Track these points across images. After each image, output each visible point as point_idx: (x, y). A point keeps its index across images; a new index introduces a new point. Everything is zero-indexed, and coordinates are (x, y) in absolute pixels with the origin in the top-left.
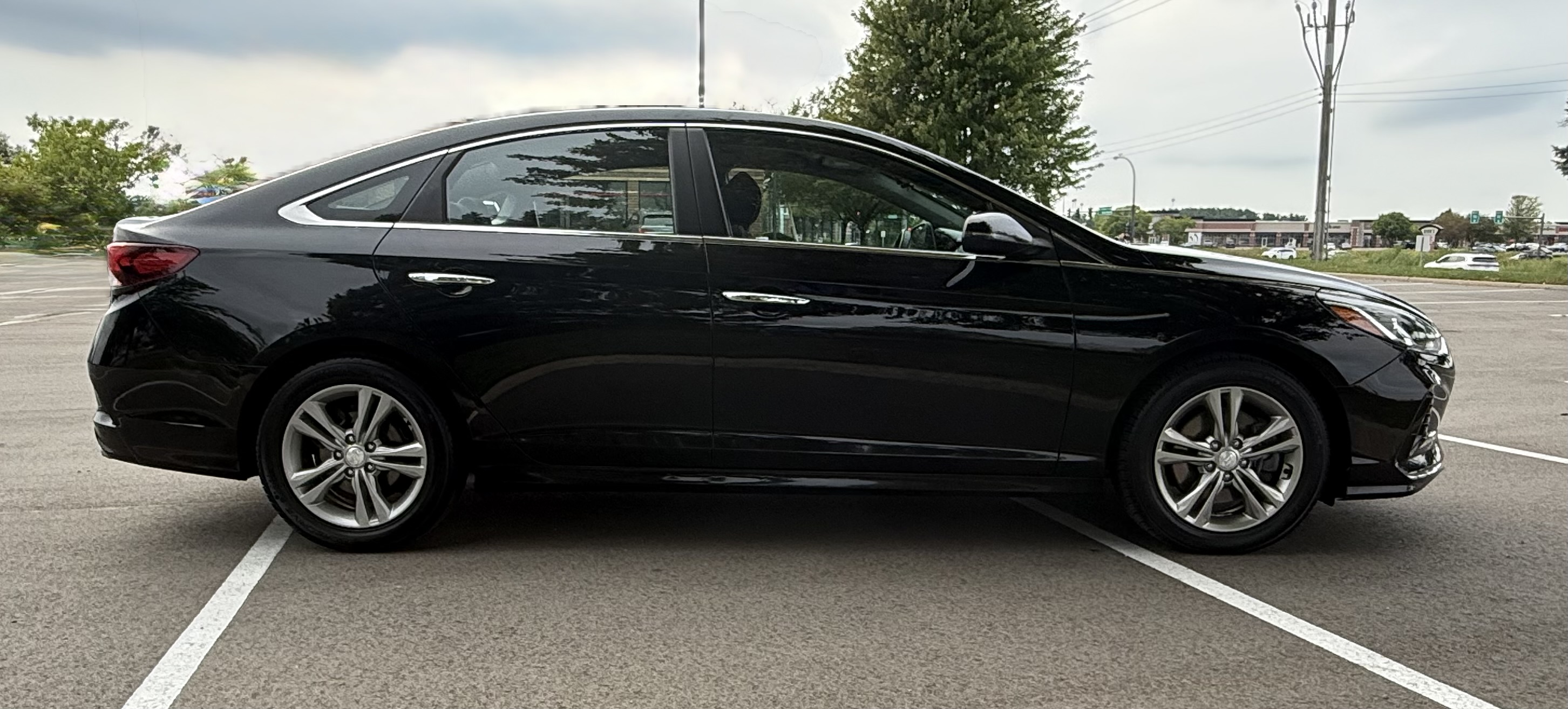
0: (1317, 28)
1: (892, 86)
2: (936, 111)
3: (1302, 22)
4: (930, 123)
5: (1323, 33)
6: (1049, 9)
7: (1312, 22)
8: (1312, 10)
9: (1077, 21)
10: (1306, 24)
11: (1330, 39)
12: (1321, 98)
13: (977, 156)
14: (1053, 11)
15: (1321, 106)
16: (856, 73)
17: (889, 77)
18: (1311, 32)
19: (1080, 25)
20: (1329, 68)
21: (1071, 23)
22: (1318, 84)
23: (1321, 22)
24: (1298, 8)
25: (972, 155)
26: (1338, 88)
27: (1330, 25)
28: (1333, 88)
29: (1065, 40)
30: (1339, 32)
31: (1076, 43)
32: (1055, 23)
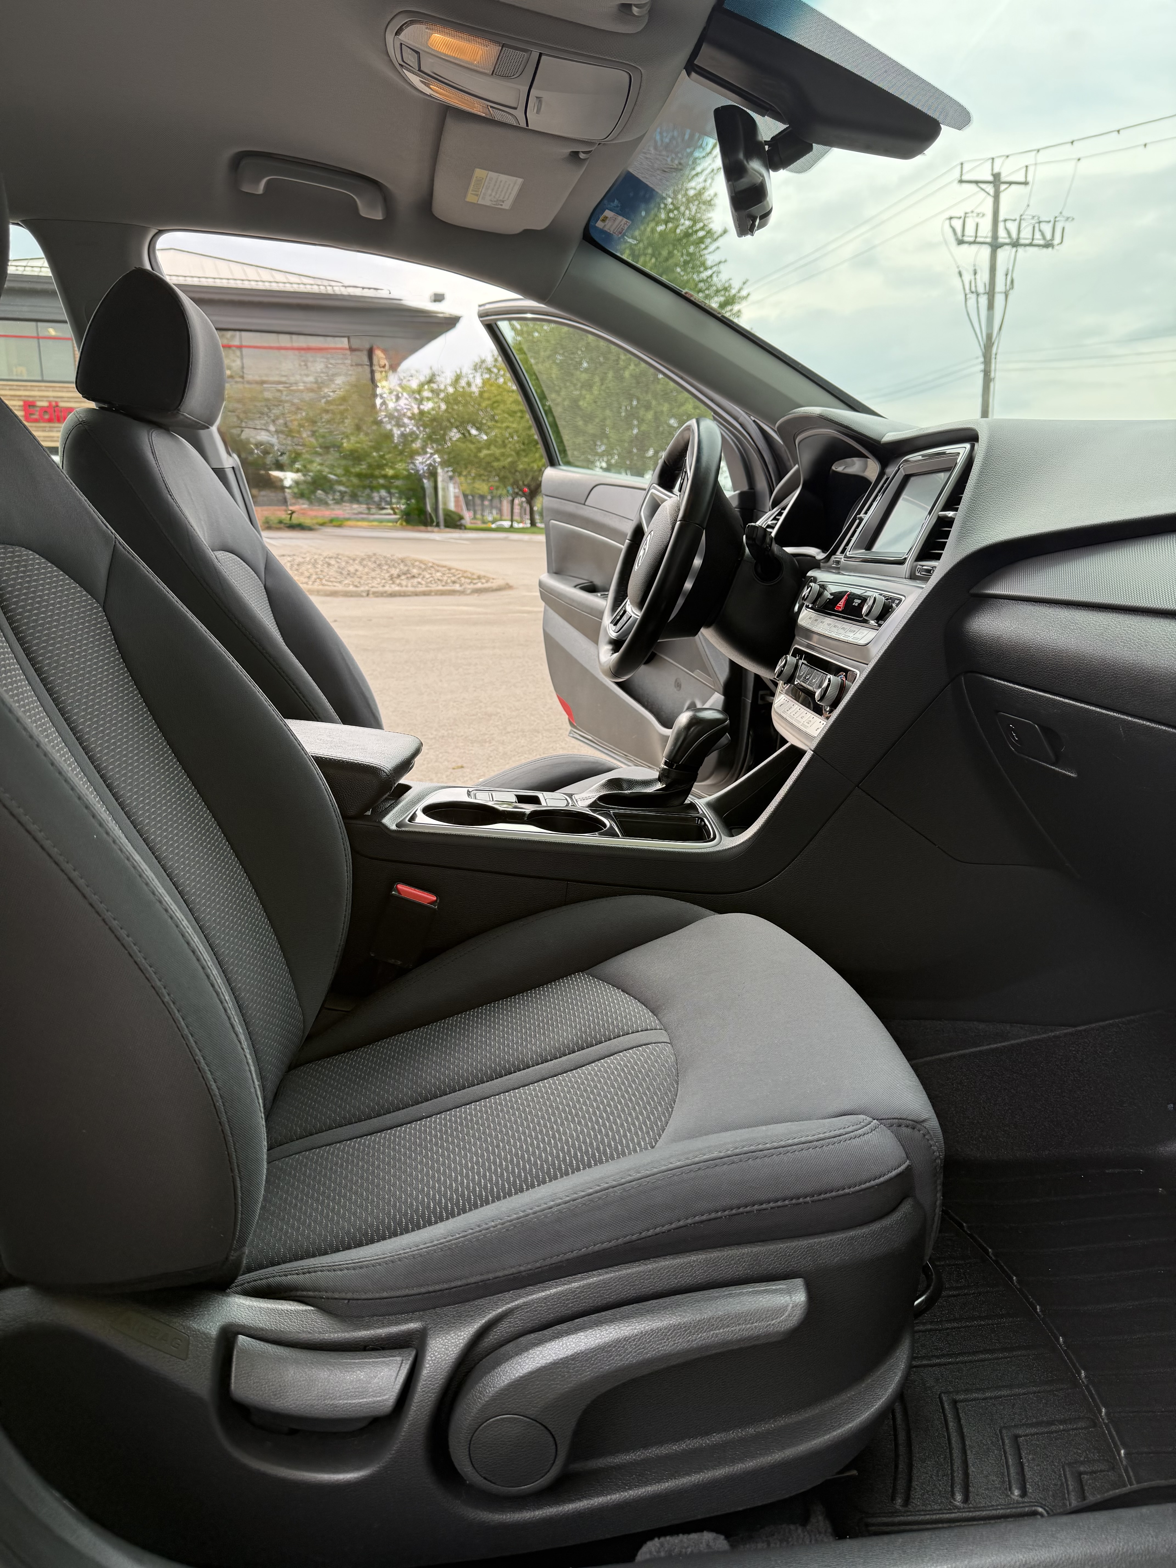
0: (978, 295)
1: (556, 353)
2: (602, 380)
3: (964, 289)
4: (596, 392)
5: (984, 300)
6: (711, 276)
7: (973, 289)
8: (973, 277)
9: (739, 291)
10: (968, 291)
11: (991, 306)
12: (982, 367)
13: (644, 427)
14: (715, 278)
15: (982, 375)
16: (519, 338)
17: (553, 342)
18: (972, 298)
19: (744, 293)
20: (989, 337)
21: (733, 292)
22: (979, 352)
23: (981, 289)
24: (960, 274)
25: (639, 427)
26: (998, 357)
27: (991, 294)
28: (993, 356)
29: (729, 308)
30: (999, 299)
31: (739, 311)
32: (718, 291)
